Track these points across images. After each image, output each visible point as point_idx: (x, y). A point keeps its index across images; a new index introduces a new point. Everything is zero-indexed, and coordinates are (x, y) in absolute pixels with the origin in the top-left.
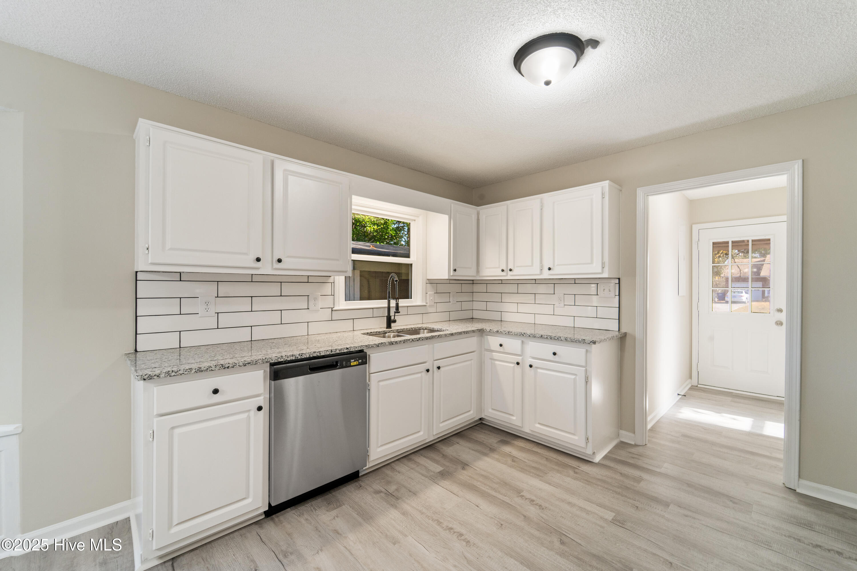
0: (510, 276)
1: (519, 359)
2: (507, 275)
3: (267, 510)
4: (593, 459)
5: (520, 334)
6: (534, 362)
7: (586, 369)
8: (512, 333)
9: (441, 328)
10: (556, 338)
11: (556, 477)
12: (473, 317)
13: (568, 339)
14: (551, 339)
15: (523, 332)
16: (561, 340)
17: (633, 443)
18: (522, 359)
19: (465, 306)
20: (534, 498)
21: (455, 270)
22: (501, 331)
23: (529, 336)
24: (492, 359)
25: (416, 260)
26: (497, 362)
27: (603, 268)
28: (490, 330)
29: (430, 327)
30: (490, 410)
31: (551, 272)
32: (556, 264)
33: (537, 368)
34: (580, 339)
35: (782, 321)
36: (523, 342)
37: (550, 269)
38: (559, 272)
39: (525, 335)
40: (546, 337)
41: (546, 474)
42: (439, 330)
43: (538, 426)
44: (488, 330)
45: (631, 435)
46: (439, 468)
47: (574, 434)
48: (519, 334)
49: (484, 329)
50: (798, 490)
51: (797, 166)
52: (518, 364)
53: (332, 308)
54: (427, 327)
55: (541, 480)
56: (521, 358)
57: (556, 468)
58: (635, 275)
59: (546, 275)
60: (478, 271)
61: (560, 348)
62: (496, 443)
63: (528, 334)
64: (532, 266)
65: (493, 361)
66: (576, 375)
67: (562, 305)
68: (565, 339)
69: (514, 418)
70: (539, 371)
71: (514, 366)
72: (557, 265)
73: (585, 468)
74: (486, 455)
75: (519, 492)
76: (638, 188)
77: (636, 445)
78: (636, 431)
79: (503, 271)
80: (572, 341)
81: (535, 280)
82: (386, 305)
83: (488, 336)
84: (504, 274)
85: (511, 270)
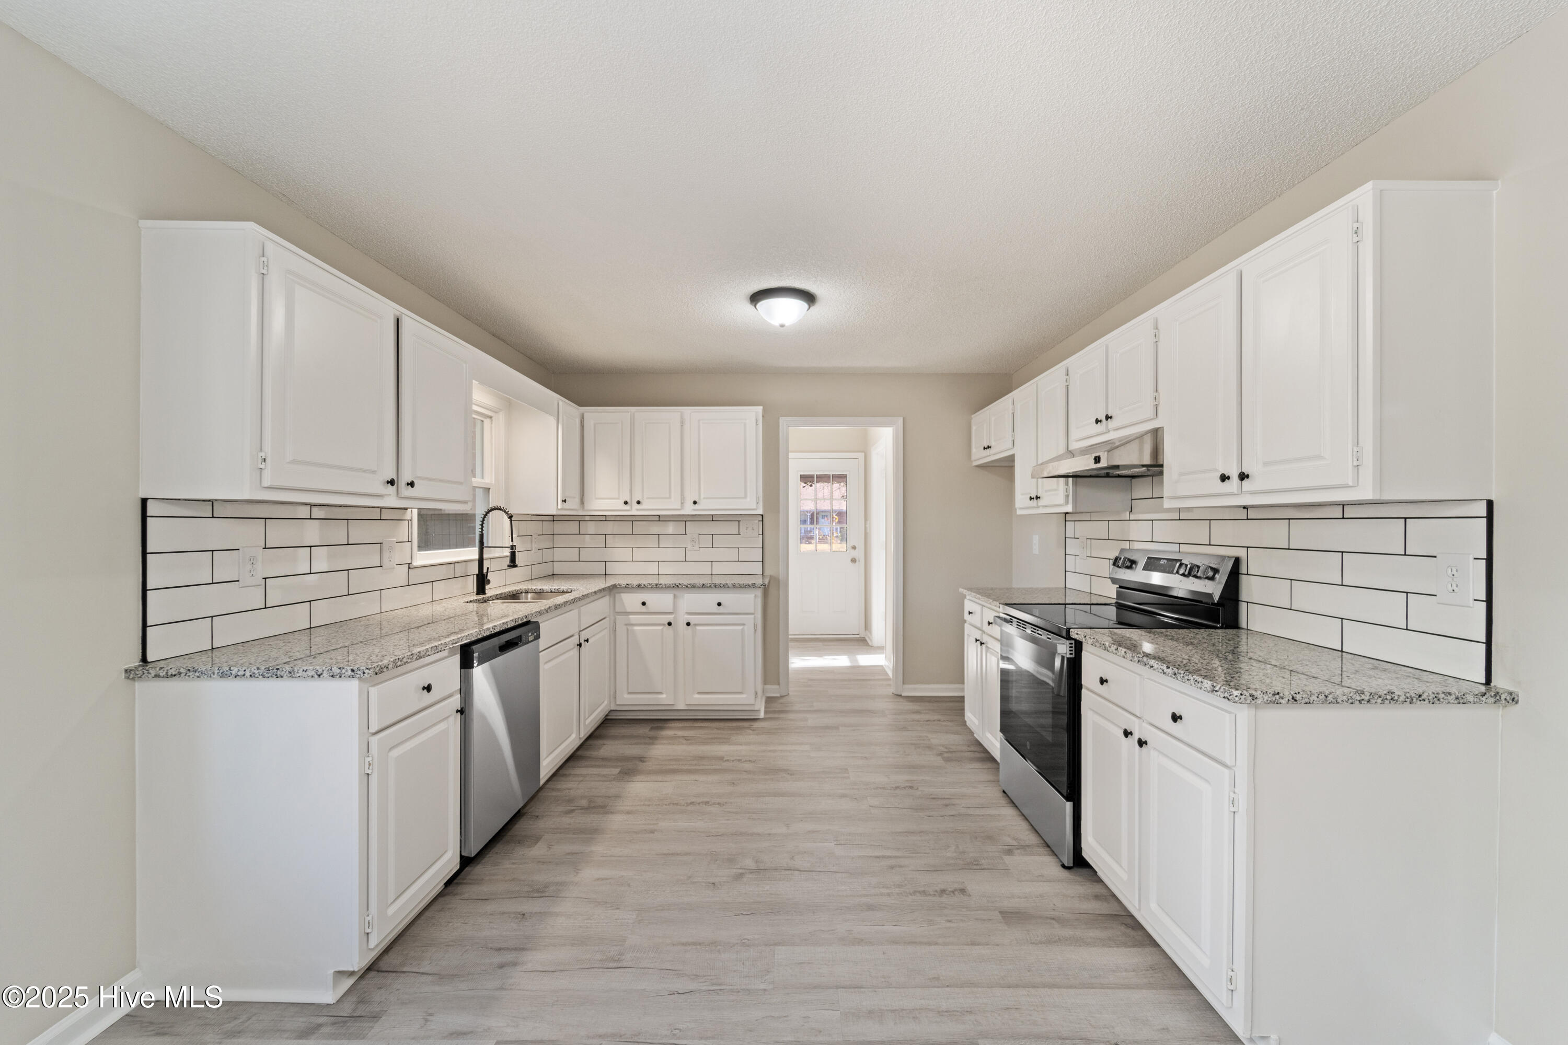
0: (635, 510)
1: (670, 618)
2: (631, 510)
3: (459, 869)
4: (759, 715)
5: (674, 585)
6: (693, 619)
7: (755, 617)
8: (661, 586)
9: (557, 588)
10: (722, 585)
11: (741, 738)
12: (554, 573)
13: (736, 585)
14: (716, 587)
15: (677, 583)
16: (728, 587)
17: (778, 695)
18: (674, 618)
19: (548, 555)
20: (740, 758)
21: (565, 501)
22: (644, 585)
23: (687, 587)
24: (629, 625)
25: (493, 482)
26: (636, 628)
27: (758, 503)
28: (627, 584)
29: (534, 588)
30: (626, 696)
31: (696, 506)
32: (702, 497)
33: (695, 625)
34: (750, 584)
35: (856, 558)
36: (675, 596)
37: (695, 503)
38: (707, 506)
39: (680, 586)
40: (709, 585)
41: (729, 739)
42: (553, 591)
43: (697, 696)
44: (623, 585)
45: (777, 687)
46: (617, 771)
47: (741, 693)
48: (672, 586)
49: (617, 584)
50: (903, 695)
51: (901, 420)
52: (670, 624)
53: (409, 564)
54: (528, 589)
55: (729, 745)
56: (673, 616)
57: (734, 732)
58: (778, 512)
59: (689, 509)
60: (582, 502)
61: (727, 598)
62: (650, 731)
63: (685, 584)
64: (670, 498)
65: (630, 628)
66: (744, 625)
67: (697, 547)
68: (733, 585)
69: (664, 696)
70: (698, 628)
71: (662, 629)
72: (704, 498)
73: (756, 724)
74: (653, 744)
75: (721, 758)
76: (781, 416)
77: (782, 697)
78: (781, 682)
79: (626, 503)
80: (741, 587)
81: (659, 516)
82: (477, 557)
83: (622, 594)
84: (626, 507)
85: (639, 502)
